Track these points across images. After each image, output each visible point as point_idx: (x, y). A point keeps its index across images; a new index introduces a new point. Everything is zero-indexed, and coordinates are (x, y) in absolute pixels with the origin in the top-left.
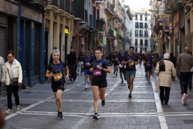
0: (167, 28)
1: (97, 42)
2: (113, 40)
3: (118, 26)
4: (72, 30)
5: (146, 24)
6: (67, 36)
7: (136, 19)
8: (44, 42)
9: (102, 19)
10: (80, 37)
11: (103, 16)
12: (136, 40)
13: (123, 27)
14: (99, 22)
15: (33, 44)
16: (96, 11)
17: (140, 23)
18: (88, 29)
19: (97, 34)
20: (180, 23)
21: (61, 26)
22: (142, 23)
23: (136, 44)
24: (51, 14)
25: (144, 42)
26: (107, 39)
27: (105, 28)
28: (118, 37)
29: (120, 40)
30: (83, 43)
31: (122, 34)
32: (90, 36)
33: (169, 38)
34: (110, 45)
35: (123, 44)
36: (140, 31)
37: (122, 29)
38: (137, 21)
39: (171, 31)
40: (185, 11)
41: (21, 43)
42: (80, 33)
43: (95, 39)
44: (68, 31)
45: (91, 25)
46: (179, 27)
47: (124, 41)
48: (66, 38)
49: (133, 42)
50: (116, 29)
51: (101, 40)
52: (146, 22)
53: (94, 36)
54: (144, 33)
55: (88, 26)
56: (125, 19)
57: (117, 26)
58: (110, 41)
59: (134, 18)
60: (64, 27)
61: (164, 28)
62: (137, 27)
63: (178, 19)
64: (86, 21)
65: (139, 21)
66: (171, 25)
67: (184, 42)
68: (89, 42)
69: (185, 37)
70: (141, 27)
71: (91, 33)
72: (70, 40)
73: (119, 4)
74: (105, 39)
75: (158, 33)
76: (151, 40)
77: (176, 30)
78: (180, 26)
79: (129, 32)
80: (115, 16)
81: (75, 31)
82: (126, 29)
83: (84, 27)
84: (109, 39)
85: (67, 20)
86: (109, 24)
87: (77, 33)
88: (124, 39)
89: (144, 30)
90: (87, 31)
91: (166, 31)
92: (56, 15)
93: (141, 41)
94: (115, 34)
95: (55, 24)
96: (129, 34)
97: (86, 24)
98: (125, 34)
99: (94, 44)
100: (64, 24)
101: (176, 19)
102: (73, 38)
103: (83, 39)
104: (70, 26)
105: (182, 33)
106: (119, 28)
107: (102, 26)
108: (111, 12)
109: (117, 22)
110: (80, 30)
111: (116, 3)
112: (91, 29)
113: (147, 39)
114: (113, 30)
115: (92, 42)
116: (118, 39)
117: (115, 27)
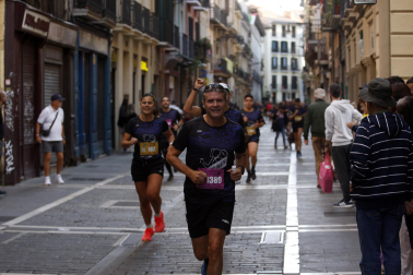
0: (325, 57)
2: (226, 78)
3: (235, 51)
4: (153, 63)
5: (293, 44)
6: (144, 72)
7: (274, 34)
8: (110, 87)
9: (205, 39)
10: (167, 76)
11: (207, 33)
12: (274, 78)
13: (247, 52)
14: (200, 46)
15: (95, 90)
16: (193, 26)
17: (282, 43)
18: (181, 60)
19: (196, 68)
21: (135, 56)
22: (286, 43)
23: (274, 85)
24: (120, 38)
25: (289, 82)
26: (215, 77)
27: (211, 55)
28: (237, 73)
29: (239, 79)
30: (172, 86)
31: (244, 67)
32: (183, 73)
33: (328, 75)
35: (247, 86)
36: (282, 59)
37: (244, 56)
38: (275, 39)
40: (346, 33)
41: (80, 87)
42: (167, 68)
44: (147, 66)
45: (185, 52)
47: (249, 79)
48: (143, 77)
49: (268, 82)
50: (232, 58)
52: (294, 40)
53: (190, 73)
54: (289, 63)
55: (179, 55)
56: (249, 35)
57: (233, 50)
59: (269, 32)
60: (140, 58)
61: (319, 56)
62: (275, 49)
64: (177, 46)
65: (279, 39)
66: (330, 52)
68: (182, 83)
69: (347, 76)
70: (284, 50)
71: (185, 66)
72: (149, 81)
73: (238, 7)
74: (210, 77)
75: (312, 64)
76: (304, 77)
79: (260, 61)
80: (230, 32)
81: (157, 66)
82: (252, 56)
83: (174, 57)
85: (145, 46)
86: (217, 48)
88: (248, 75)
89: (289, 57)
90: (179, 64)
91: (323, 62)
92: (127, 39)
93: (285, 79)
94: (230, 66)
95: (126, 54)
96: (260, 66)
97: (176, 52)
98: (249, 66)
100: (140, 54)
101: (337, 43)
102: (156, 77)
103: (172, 79)
104: (148, 57)
106: (238, 53)
107: (205, 54)
108: (223, 25)
109: (234, 43)
110: (166, 62)
111: (231, 6)
112: (185, 60)
113: (296, 75)
114: (227, 59)
115: (187, 83)
116: (236, 76)
117: (230, 53)
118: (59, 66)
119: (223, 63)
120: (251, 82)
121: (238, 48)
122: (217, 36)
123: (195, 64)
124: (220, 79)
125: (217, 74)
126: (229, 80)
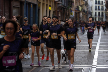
1: (68, 14)
2: (79, 13)
3: (82, 4)
4: (53, 7)
5: (102, 2)
6: (50, 10)
8: (37, 15)
10: (58, 11)
12: (96, 13)
14: (70, 2)
15: (32, 16)
18: (63, 6)
19: (68, 9)
21: (47, 5)
22: (100, 1)
23: (96, 15)
25: (101, 14)
26: (75, 12)
27: (74, 5)
28: (83, 11)
29: (84, 13)
30: (60, 15)
32: (64, 11)
34: (77, 16)
35: (86, 15)
36: (98, 6)
37: (85, 5)
42: (58, 9)
43: (67, 13)
44: (51, 8)
45: (64, 4)
48: (50, 12)
49: (94, 14)
50: (81, 6)
51: (71, 13)
53: (66, 11)
54: (101, 8)
55: (62, 5)
57: (82, 3)
58: (77, 14)
60: (48, 5)
62: (96, 3)
64: (62, 2)
68: (63, 14)
70: (99, 3)
71: (65, 9)
72: (52, 13)
74: (73, 12)
76: (105, 13)
79: (91, 7)
81: (55, 8)
82: (88, 5)
83: (60, 5)
85: (50, 1)
86: (76, 3)
87: (56, 9)
88: (87, 12)
89: (101, 6)
90: (62, 8)
93: (99, 13)
94: (80, 9)
95: (43, 4)
96: (91, 8)
98: (87, 9)
99: (66, 15)
100: (49, 4)
102: (54, 12)
103: (60, 13)
104: (52, 5)
106: (83, 4)
107: (72, 4)
109: (82, 1)
110: (58, 7)
112: (64, 6)
113: (103, 12)
114: (79, 6)
115: (65, 14)
116: (83, 12)
117: (80, 4)
118: (19, 8)
119: (78, 8)
120: (88, 14)
123: (68, 8)
124: (77, 13)
125: (76, 11)
126: (80, 13)
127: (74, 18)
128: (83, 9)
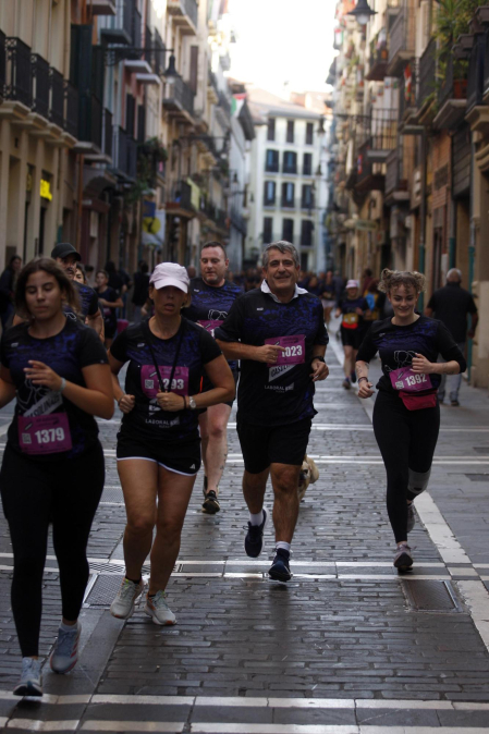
0: (404, 186)
1: (134, 227)
2: (185, 221)
3: (202, 166)
5: (308, 158)
6: (45, 202)
7: (271, 136)
11: (156, 128)
12: (268, 223)
13: (223, 171)
16: (135, 113)
17: (286, 154)
20: (454, 173)
22: (294, 155)
25: (298, 230)
26: (169, 218)
28: (205, 210)
29: (208, 221)
30: (95, 232)
31: (215, 198)
34: (175, 240)
35: (219, 236)
36: (284, 184)
37: (217, 178)
38: (272, 146)
39: (417, 200)
42: (87, 195)
43: (130, 219)
46: (451, 190)
47: (225, 222)
49: (256, 229)
50: (198, 179)
51: (148, 220)
54: (297, 195)
55: (112, 170)
56: (227, 138)
57: (199, 165)
58: (176, 225)
59: (262, 132)
62: (272, 166)
63: (446, 160)
65: (281, 145)
66: (417, 176)
67: (468, 241)
69: (472, 226)
70: (290, 168)
73: (212, 80)
74: (161, 217)
75: (361, 199)
77: (439, 198)
78: (453, 185)
79: (243, 186)
80: (198, 128)
83: (102, 175)
84: (174, 216)
86: (174, 159)
88: (222, 216)
89: (298, 181)
91: (398, 195)
93: (288, 225)
94: (196, 196)
96: (242, 197)
97: (104, 164)
98: (225, 196)
101: (441, 157)
103: (94, 217)
105: (459, 208)
106: (207, 171)
107: (155, 169)
108: (186, 114)
109: (200, 151)
111: (202, 77)
113: (311, 219)
114: (190, 182)
116: (204, 215)
117: (193, 171)
119: (183, 191)
120: (226, 228)
121: (207, 162)
122: (174, 136)
123: (135, 190)
124: (177, 220)
125: (173, 211)
126: (189, 224)
127: (159, 253)
128: (205, 196)
